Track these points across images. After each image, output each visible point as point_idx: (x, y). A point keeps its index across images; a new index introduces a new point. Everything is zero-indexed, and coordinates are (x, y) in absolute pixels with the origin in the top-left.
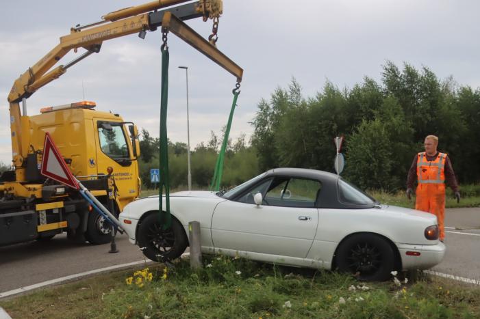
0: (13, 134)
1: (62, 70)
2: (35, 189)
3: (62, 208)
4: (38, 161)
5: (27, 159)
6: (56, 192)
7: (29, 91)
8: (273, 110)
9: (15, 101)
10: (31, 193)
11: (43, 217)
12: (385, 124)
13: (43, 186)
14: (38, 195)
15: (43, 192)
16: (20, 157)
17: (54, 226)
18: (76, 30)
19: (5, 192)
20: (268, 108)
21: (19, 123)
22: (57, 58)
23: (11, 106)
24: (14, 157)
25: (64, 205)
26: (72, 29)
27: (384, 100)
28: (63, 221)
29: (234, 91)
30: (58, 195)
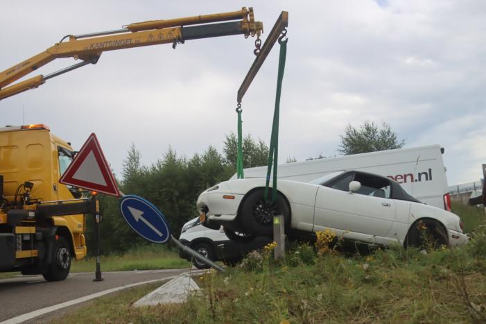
1: (41, 81)
3: (33, 234)
6: (28, 216)
11: (19, 242)
22: (35, 68)
25: (36, 231)
28: (34, 249)
29: (237, 110)
30: (30, 220)
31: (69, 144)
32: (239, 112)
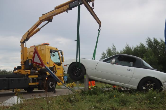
0: (21, 54)
1: (39, 30)
2: (28, 71)
3: (37, 78)
4: (29, 62)
5: (25, 62)
6: (35, 72)
7: (28, 38)
8: (107, 56)
9: (23, 42)
10: (27, 73)
11: (31, 80)
12: (147, 59)
13: (31, 71)
14: (29, 73)
15: (31, 72)
16: (23, 61)
17: (34, 84)
18: (44, 15)
19: (18, 73)
20: (105, 55)
21: (24, 50)
22: (37, 26)
23: (21, 44)
24: (21, 61)
25: (38, 77)
26: (43, 15)
27: (147, 51)
28: (37, 82)
29: (98, 30)
30: (36, 73)
31: (57, 48)
32: (99, 30)
